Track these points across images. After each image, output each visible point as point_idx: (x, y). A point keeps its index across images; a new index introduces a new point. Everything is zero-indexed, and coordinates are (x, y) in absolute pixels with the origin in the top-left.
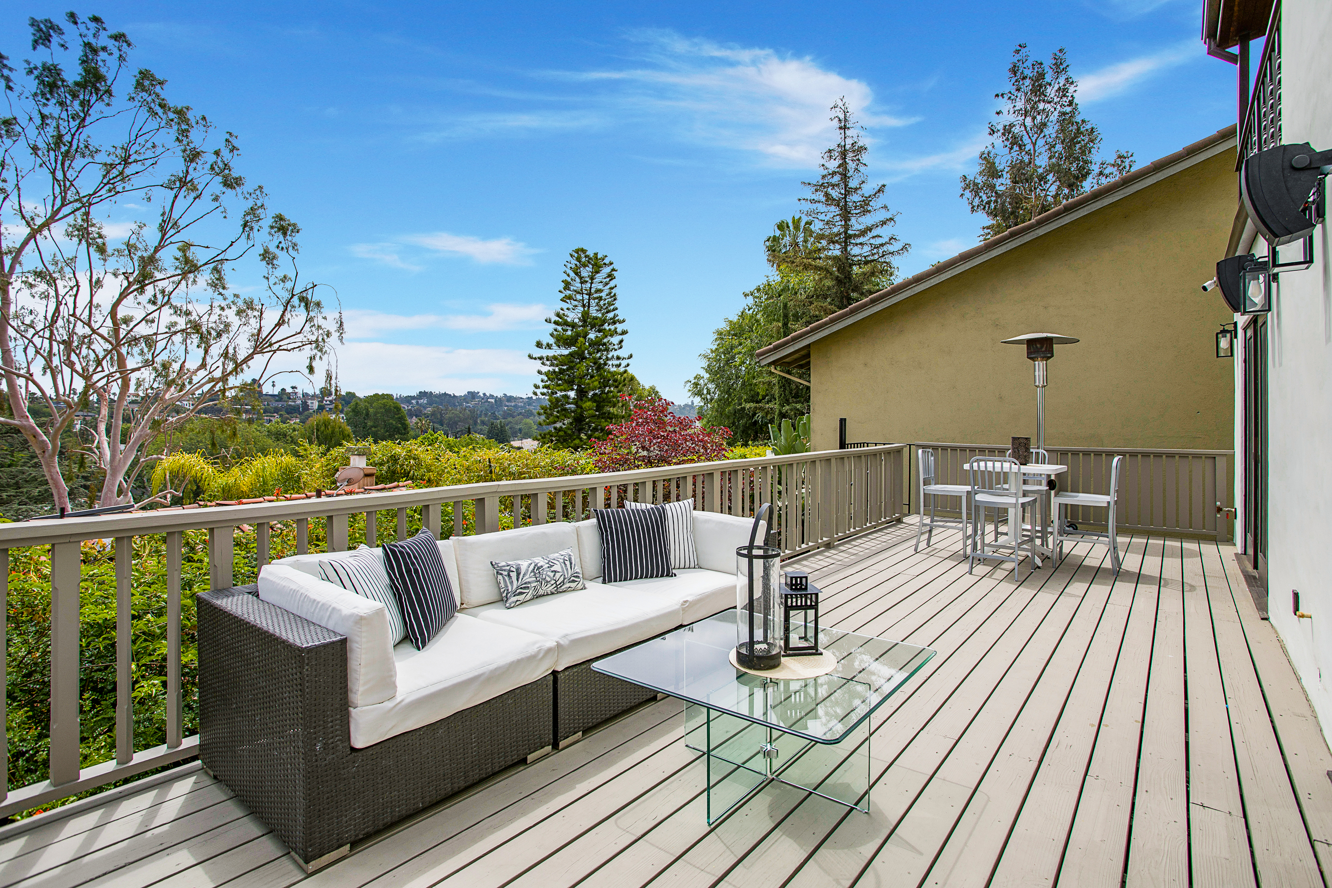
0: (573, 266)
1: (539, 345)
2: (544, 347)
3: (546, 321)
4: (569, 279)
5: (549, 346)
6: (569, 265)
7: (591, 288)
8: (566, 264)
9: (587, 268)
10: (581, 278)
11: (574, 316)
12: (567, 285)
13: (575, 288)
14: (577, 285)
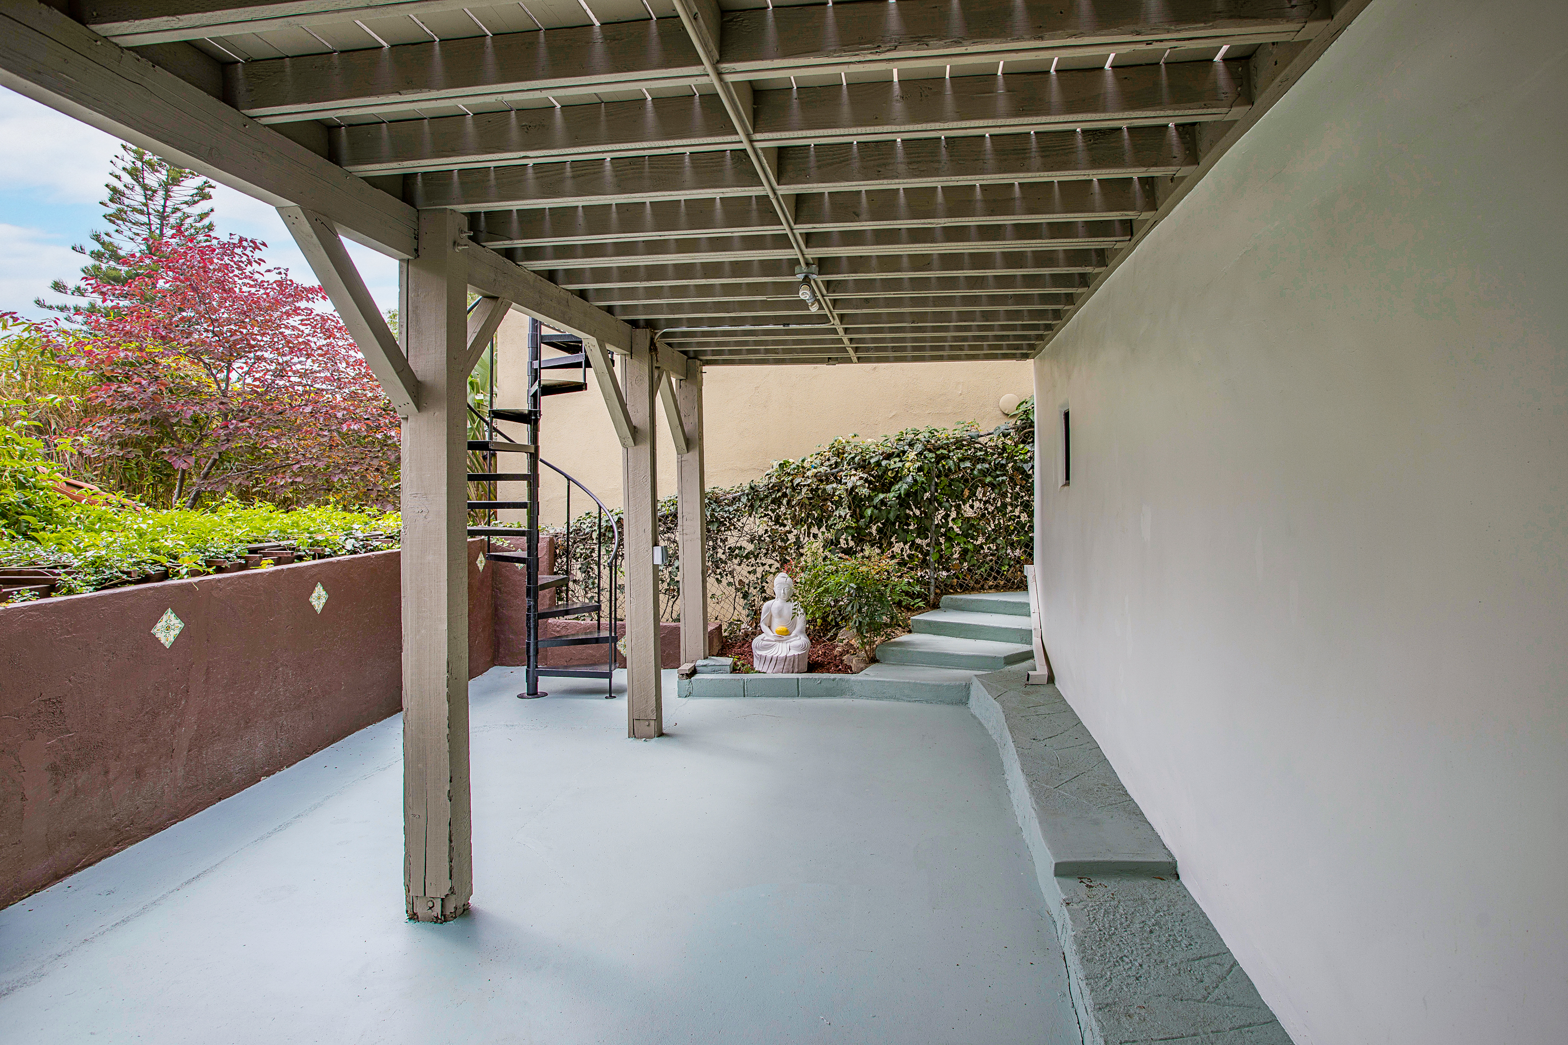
0: (129, 166)
1: (58, 287)
2: (69, 292)
3: (74, 248)
4: (120, 186)
5: (79, 291)
6: (120, 164)
7: (165, 207)
8: (115, 160)
9: (157, 174)
10: (145, 188)
11: (129, 245)
12: (116, 195)
13: (132, 203)
14: (137, 197)
